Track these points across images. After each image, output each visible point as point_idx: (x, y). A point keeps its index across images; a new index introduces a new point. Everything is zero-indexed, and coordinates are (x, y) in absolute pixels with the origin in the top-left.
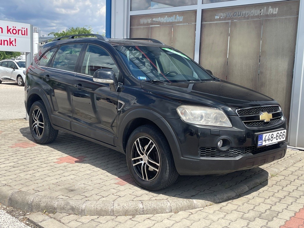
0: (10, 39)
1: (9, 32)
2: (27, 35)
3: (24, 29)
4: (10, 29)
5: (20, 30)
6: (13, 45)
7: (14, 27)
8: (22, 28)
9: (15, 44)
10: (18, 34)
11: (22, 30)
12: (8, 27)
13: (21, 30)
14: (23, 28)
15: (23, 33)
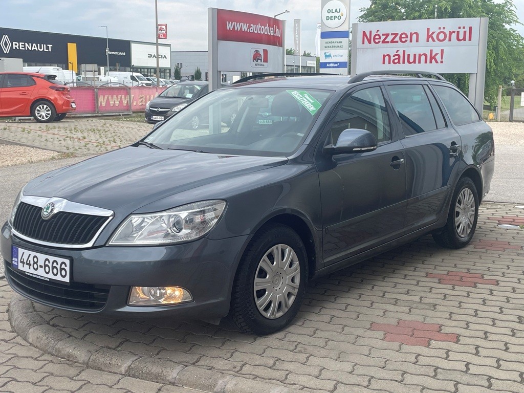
0: (431, 51)
1: (430, 39)
2: (470, 39)
3: (464, 30)
4: (434, 33)
5: (454, 32)
6: (437, 62)
7: (442, 28)
8: (460, 28)
9: (442, 59)
10: (450, 40)
11: (458, 32)
12: (428, 29)
13: (456, 33)
14: (462, 28)
15: (461, 37)
